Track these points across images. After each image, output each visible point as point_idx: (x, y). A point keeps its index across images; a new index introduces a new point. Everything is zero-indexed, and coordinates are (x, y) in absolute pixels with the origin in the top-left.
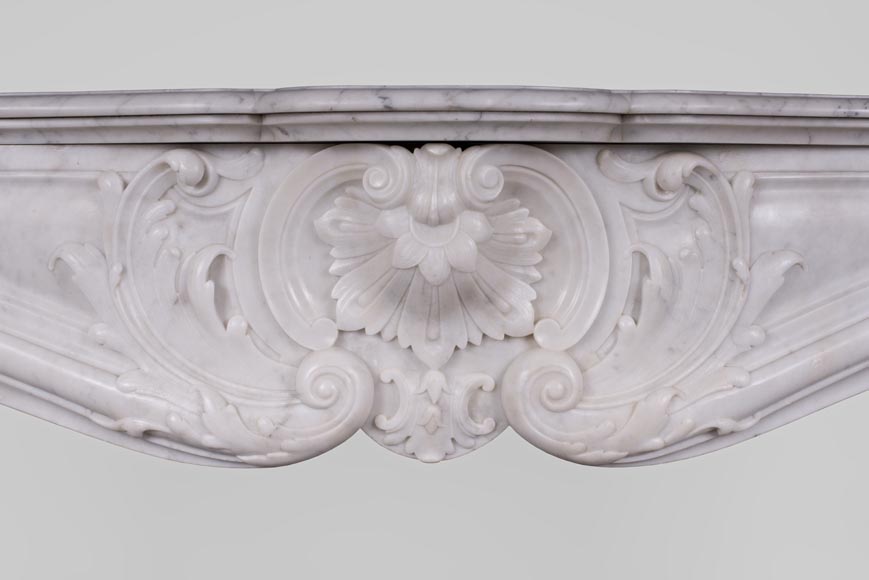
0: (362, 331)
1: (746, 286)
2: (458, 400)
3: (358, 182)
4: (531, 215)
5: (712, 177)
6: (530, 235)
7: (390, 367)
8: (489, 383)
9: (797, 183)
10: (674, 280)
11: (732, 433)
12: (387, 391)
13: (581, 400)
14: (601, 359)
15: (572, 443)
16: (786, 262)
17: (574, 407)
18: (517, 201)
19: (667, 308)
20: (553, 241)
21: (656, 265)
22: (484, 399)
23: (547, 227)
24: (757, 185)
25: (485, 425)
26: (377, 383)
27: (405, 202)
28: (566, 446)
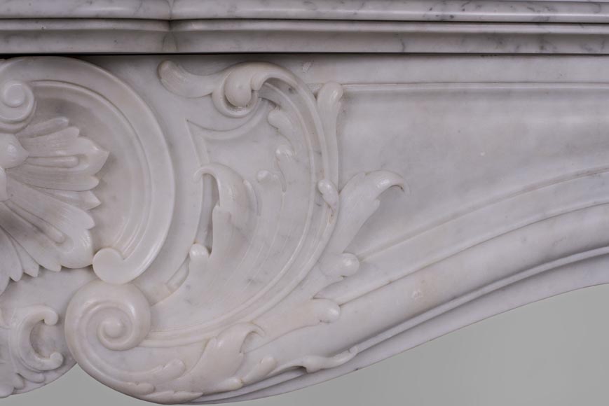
1: (335, 211)
2: (15, 334)
4: (81, 135)
5: (291, 90)
6: (80, 157)
8: (51, 316)
9: (396, 96)
10: (249, 204)
11: (322, 370)
13: (146, 338)
14: (172, 291)
15: (137, 383)
16: (385, 182)
17: (136, 345)
18: (65, 120)
19: (242, 236)
20: (110, 164)
21: (226, 188)
22: (48, 333)
23: (103, 147)
24: (347, 97)
25: (53, 360)
28: (130, 385)
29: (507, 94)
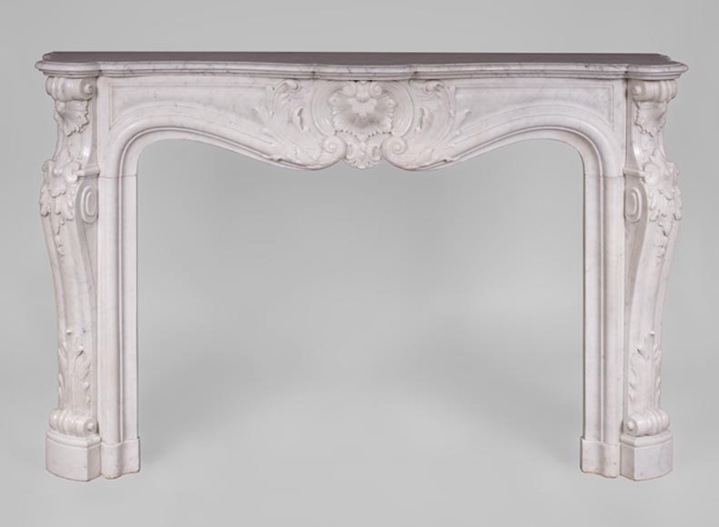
0: (342, 131)
1: (454, 118)
2: (370, 151)
3: (341, 90)
4: (390, 98)
5: (443, 87)
6: (390, 104)
7: (350, 141)
8: (379, 146)
9: (469, 88)
10: (432, 116)
11: (451, 161)
12: (349, 148)
13: (405, 151)
14: (411, 139)
16: (467, 111)
17: (403, 153)
18: (386, 95)
19: (430, 124)
20: (396, 106)
21: (426, 112)
22: (377, 151)
23: (395, 102)
24: (457, 89)
26: (346, 145)
27: (355, 96)
28: (400, 164)
29: (499, 88)
